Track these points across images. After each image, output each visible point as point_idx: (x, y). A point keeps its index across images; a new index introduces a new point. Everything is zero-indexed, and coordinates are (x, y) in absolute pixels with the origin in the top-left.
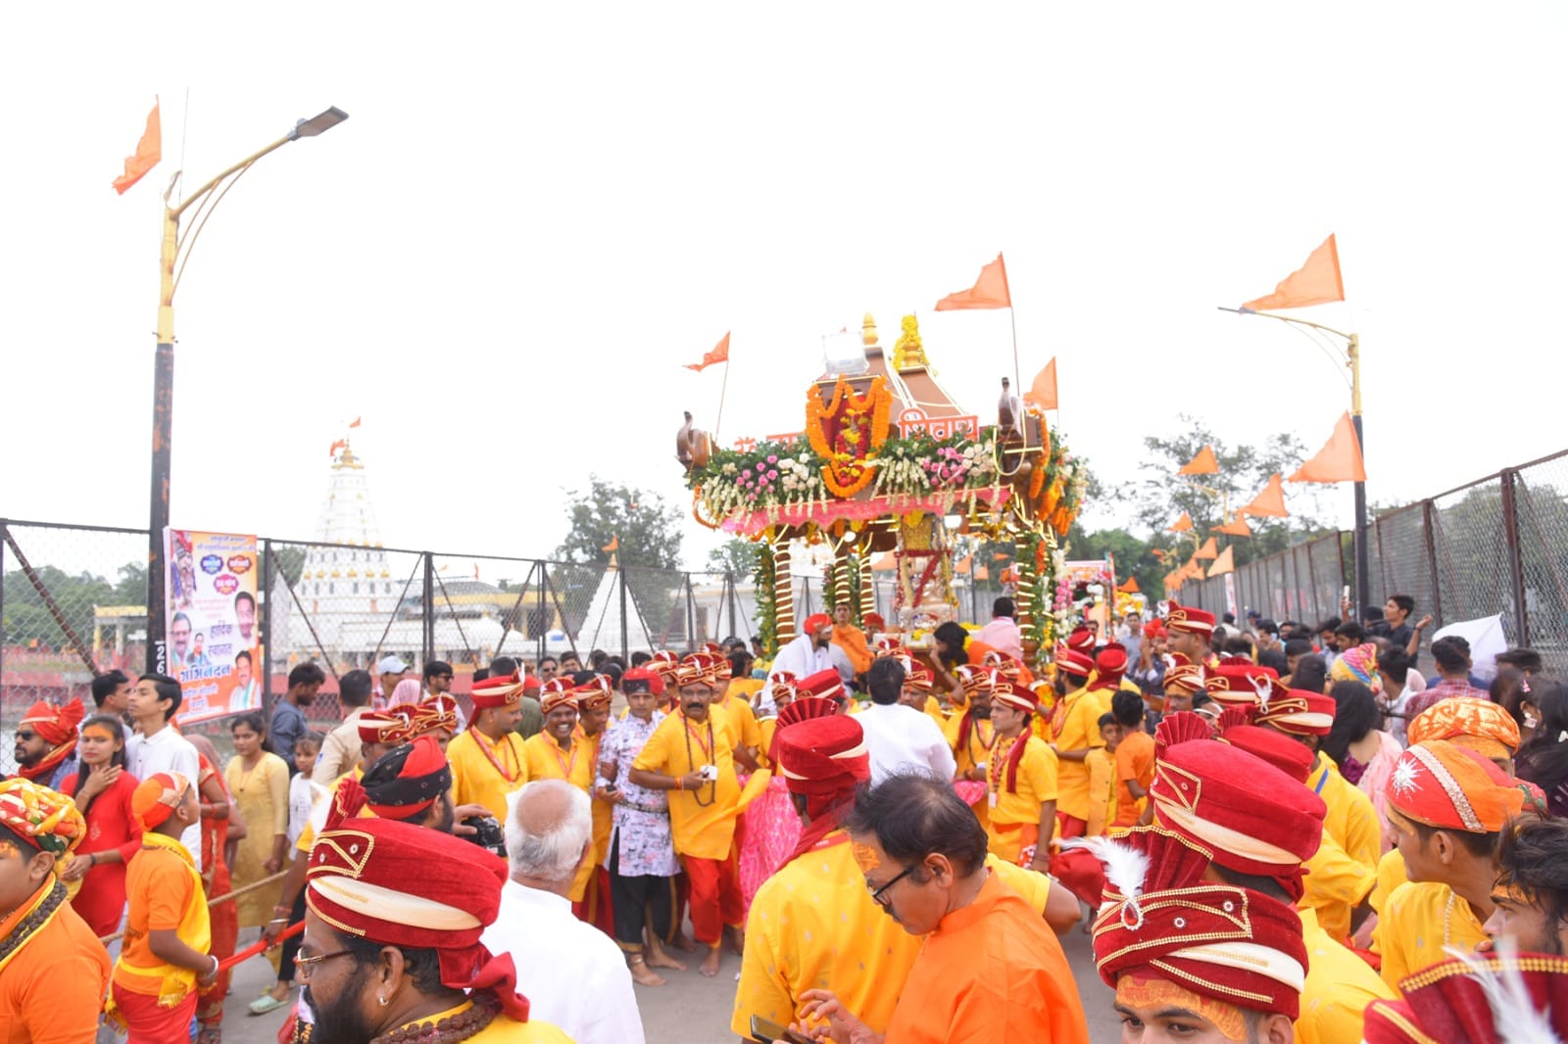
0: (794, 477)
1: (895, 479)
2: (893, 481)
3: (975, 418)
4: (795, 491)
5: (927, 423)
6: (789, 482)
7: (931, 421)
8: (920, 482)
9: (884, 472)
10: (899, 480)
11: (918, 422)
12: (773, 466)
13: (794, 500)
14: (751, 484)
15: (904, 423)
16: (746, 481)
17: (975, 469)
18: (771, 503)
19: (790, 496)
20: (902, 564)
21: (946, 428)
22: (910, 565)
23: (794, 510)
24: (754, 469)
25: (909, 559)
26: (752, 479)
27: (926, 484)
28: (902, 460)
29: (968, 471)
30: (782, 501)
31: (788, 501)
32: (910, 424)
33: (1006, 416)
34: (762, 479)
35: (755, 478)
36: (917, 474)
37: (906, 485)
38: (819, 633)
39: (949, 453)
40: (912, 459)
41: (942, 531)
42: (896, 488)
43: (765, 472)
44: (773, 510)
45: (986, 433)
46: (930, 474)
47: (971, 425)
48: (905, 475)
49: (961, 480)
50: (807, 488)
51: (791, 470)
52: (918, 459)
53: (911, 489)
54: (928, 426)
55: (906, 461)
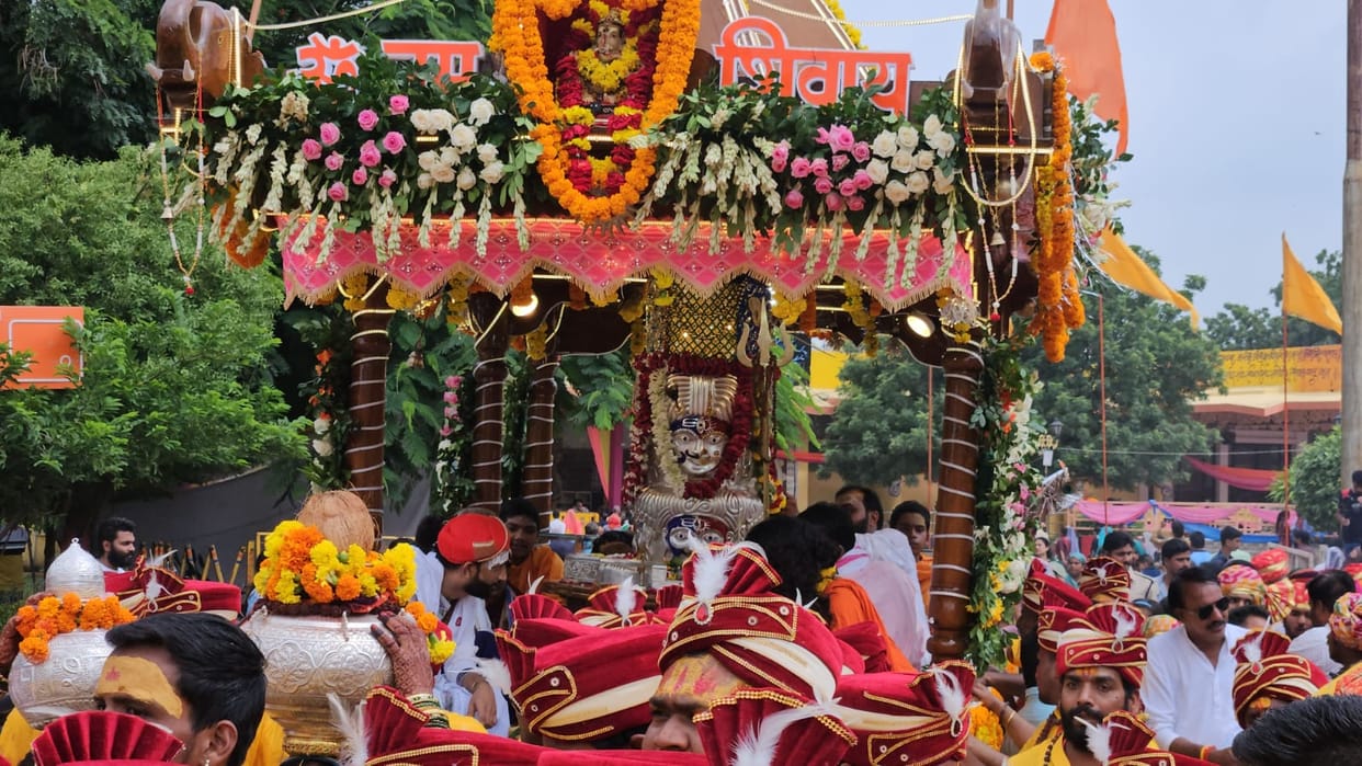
0: (449, 156)
1: (700, 184)
2: (694, 187)
3: (903, 61)
4: (446, 190)
5: (788, 58)
6: (435, 166)
7: (800, 55)
8: (760, 200)
9: (674, 162)
10: (709, 186)
11: (765, 55)
12: (402, 124)
13: (441, 212)
14: (336, 160)
15: (731, 50)
16: (326, 152)
17: (894, 186)
18: (385, 214)
19: (433, 198)
20: (653, 387)
21: (833, 73)
22: (672, 394)
23: (441, 236)
24: (349, 124)
25: (672, 381)
26: (340, 147)
27: (774, 202)
28: (719, 140)
29: (875, 187)
30: (415, 209)
31: (427, 212)
32: (747, 54)
33: (985, 59)
34: (370, 150)
35: (351, 142)
36: (753, 176)
37: (722, 199)
38: (478, 565)
39: (836, 136)
40: (746, 142)
41: (764, 317)
42: (695, 208)
43: (376, 135)
44: (387, 234)
45: (930, 100)
46: (783, 179)
47: (892, 74)
48: (724, 176)
49: (857, 204)
50: (480, 183)
51: (444, 137)
52: (759, 142)
53: (734, 212)
54: (788, 65)
55: (731, 145)
